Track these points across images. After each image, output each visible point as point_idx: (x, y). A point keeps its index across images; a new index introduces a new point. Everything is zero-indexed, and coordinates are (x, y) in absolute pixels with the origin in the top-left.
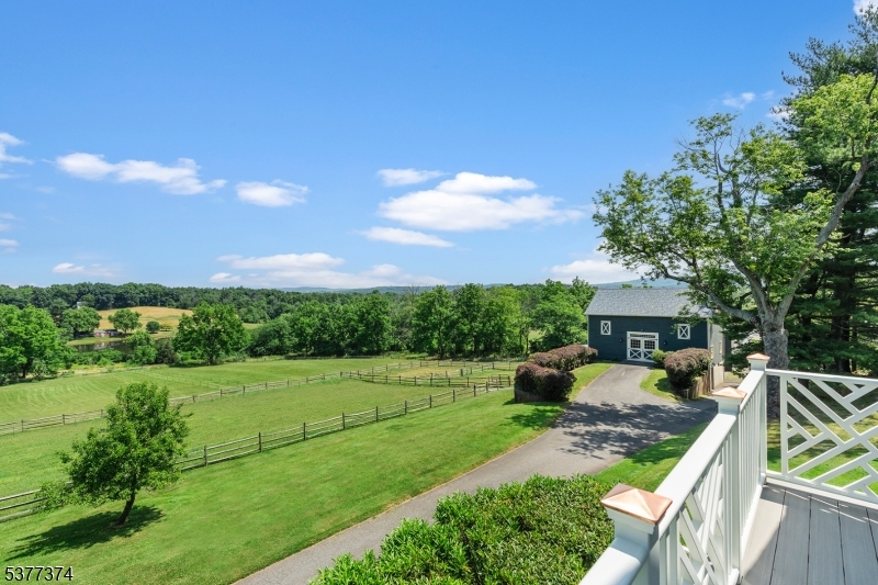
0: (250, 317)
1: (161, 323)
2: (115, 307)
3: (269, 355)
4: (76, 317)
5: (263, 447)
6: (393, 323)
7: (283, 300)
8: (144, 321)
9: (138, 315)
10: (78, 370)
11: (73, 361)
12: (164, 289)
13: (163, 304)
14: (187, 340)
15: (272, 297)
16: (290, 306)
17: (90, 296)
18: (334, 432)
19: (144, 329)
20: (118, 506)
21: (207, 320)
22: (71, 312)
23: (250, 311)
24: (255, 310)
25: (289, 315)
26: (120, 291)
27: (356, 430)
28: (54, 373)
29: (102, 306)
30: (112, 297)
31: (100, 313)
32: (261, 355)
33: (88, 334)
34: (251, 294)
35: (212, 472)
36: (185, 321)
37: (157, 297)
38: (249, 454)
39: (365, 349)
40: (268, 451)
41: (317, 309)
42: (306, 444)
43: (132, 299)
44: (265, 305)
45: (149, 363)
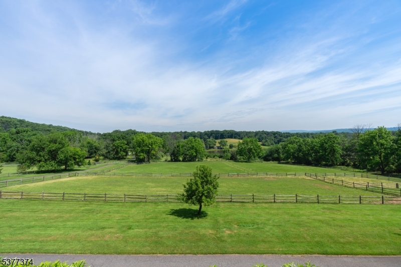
0: (266, 143)
1: (234, 145)
2: (220, 139)
3: (273, 161)
4: (210, 142)
5: (255, 200)
6: (343, 150)
7: (281, 136)
8: (228, 144)
9: (227, 142)
10: (209, 159)
11: (208, 156)
12: (235, 132)
13: (235, 138)
14: (241, 152)
15: (276, 135)
16: (285, 139)
17: (214, 135)
18: (291, 202)
19: (228, 147)
20: (196, 207)
21: (247, 144)
22: (208, 140)
23: (267, 141)
24: (269, 141)
25: (283, 143)
26: (222, 133)
27: (303, 205)
28: (202, 159)
29: (216, 138)
30: (220, 135)
31: (216, 141)
32: (269, 160)
33: (213, 147)
34: (267, 133)
35: (234, 205)
36: (240, 144)
37: (233, 135)
38: (248, 202)
39: (324, 163)
40: (256, 203)
41: (297, 140)
42: (275, 204)
43: (226, 136)
44: (273, 139)
45: (228, 160)
